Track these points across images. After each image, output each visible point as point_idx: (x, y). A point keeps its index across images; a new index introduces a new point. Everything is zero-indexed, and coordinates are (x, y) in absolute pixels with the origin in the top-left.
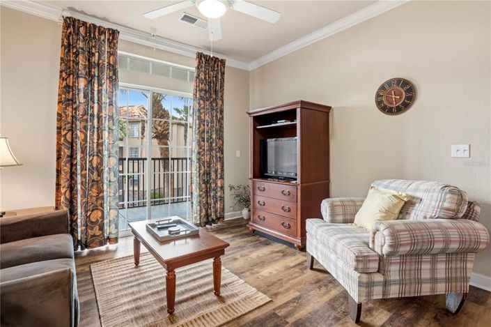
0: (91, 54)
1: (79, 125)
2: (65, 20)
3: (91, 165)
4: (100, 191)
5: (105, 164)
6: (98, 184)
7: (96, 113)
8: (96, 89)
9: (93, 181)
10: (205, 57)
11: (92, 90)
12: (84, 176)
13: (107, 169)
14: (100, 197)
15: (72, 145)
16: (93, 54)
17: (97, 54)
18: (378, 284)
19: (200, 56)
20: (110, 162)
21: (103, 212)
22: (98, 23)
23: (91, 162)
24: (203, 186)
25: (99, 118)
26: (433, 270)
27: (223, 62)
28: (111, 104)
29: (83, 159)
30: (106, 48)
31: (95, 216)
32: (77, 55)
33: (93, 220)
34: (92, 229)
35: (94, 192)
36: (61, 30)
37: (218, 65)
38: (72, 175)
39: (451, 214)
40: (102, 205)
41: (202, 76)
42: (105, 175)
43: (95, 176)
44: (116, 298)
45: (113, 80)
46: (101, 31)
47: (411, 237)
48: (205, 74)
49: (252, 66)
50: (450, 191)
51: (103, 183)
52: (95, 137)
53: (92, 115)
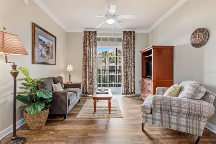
0: (90, 40)
1: (87, 60)
2: (84, 32)
3: (90, 72)
4: (93, 79)
5: (94, 71)
6: (92, 77)
7: (91, 56)
8: (92, 49)
9: (91, 76)
10: (126, 32)
11: (91, 50)
12: (88, 75)
13: (94, 73)
14: (92, 81)
15: (86, 66)
16: (91, 40)
17: (92, 39)
18: (150, 118)
19: (124, 32)
20: (95, 71)
21: (93, 85)
22: (91, 30)
23: (90, 71)
24: (126, 80)
25: (92, 58)
26: (178, 120)
27: (134, 32)
28: (95, 53)
29: (88, 70)
30: (94, 37)
31: (91, 86)
32: (87, 41)
33: (91, 87)
34: (90, 90)
35: (91, 79)
36: (83, 34)
37: (132, 34)
38: (86, 74)
39: (191, 96)
40: (93, 83)
41: (125, 39)
42: (94, 75)
43: (91, 75)
44: (87, 106)
45: (96, 46)
46: (92, 32)
47: (161, 102)
48: (127, 38)
49: (149, 31)
50: (193, 86)
51: (93, 77)
52: (91, 63)
53: (90, 57)
